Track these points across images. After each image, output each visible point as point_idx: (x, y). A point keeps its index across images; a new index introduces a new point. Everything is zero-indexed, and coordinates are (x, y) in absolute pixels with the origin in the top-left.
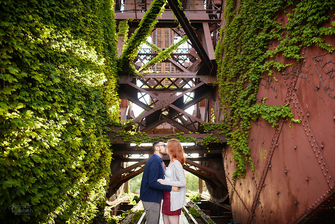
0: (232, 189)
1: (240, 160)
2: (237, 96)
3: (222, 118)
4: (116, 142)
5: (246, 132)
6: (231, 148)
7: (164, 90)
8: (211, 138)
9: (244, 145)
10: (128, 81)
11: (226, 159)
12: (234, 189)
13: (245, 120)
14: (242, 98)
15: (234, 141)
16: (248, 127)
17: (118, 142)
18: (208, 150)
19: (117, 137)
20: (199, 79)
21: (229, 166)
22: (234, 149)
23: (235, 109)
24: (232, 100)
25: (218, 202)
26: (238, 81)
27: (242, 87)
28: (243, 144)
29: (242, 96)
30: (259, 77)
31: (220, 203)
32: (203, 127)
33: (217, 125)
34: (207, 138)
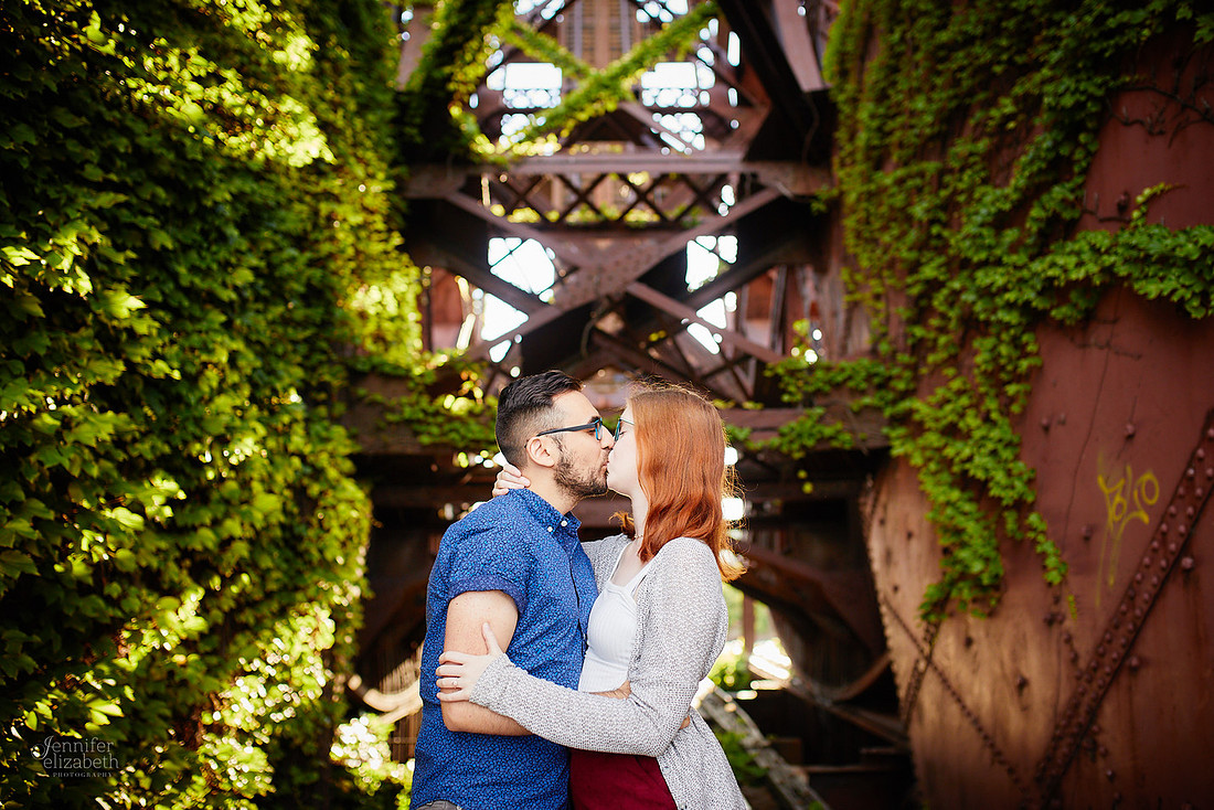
0: (917, 662)
1: (971, 527)
2: (945, 225)
3: (863, 339)
4: (386, 445)
5: (1012, 389)
6: (918, 469)
7: (605, 227)
8: (818, 428)
9: (994, 453)
10: (448, 187)
11: (882, 522)
12: (929, 659)
13: (1008, 326)
14: (982, 225)
15: (933, 439)
16: (1024, 364)
17: (396, 449)
18: (803, 481)
19: (390, 423)
20: (754, 176)
21: (899, 556)
22: (934, 474)
23: (934, 286)
24: (921, 246)
25: (826, 698)
26: (961, 148)
27: (984, 169)
28: (990, 446)
29: (984, 212)
30: (1105, 83)
31: (837, 703)
32: (777, 378)
33: (843, 370)
34: (796, 429)
